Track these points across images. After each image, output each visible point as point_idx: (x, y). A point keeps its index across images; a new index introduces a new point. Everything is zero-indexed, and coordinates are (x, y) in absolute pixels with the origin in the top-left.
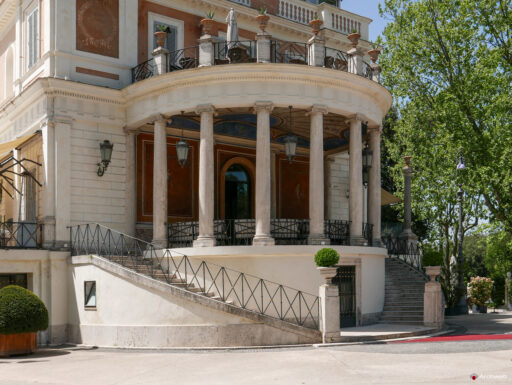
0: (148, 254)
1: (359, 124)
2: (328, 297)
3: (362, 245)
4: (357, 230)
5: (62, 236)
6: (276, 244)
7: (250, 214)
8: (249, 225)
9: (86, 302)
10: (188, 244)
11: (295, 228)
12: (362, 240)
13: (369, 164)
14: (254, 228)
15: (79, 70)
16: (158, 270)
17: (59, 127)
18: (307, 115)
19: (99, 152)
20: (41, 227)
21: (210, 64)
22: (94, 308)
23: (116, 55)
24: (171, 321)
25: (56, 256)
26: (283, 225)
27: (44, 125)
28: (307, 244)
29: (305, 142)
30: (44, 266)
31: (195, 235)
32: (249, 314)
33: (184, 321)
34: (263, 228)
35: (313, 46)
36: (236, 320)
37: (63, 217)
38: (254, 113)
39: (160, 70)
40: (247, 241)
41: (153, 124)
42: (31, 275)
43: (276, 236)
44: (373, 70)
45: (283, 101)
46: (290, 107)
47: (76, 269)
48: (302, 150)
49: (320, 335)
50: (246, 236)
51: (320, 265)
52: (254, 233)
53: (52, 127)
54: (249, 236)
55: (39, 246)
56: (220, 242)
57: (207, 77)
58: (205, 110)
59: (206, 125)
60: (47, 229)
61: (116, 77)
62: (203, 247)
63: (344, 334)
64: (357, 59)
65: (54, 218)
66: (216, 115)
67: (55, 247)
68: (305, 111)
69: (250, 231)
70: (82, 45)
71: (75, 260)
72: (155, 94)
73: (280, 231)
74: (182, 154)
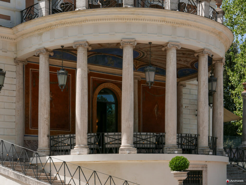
1: (206, 57)
3: (209, 154)
4: (204, 142)
6: (138, 153)
7: (117, 129)
8: (117, 137)
10: (67, 152)
11: (153, 140)
12: (208, 150)
14: (120, 140)
18: (163, 49)
21: (84, 8)
26: (144, 137)
28: (163, 153)
29: (162, 71)
31: (72, 145)
34: (128, 140)
38: (121, 47)
40: (115, 150)
43: (138, 146)
46: (150, 43)
48: (159, 77)
50: (113, 146)
51: (174, 170)
52: (121, 144)
54: (116, 146)
56: (92, 151)
57: (83, 18)
58: (81, 45)
64: (205, 5)
68: (162, 46)
69: (117, 142)
73: (142, 142)
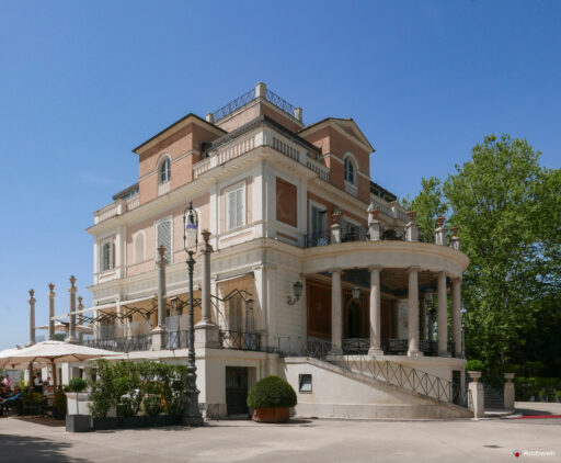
0: (329, 358)
5: (272, 343)
9: (300, 387)
15: (278, 234)
16: (345, 369)
17: (268, 272)
19: (292, 290)
20: (259, 336)
21: (379, 239)
22: (310, 392)
23: (295, 225)
24: (378, 402)
25: (273, 357)
27: (258, 268)
30: (263, 363)
32: (432, 399)
33: (388, 402)
34: (415, 345)
36: (424, 402)
37: (272, 331)
39: (338, 239)
40: (403, 353)
41: (330, 275)
42: (254, 369)
43: (423, 351)
47: (288, 366)
50: (402, 349)
52: (408, 348)
53: (265, 270)
55: (258, 349)
58: (375, 268)
60: (263, 339)
61: (296, 240)
65: (266, 331)
67: (269, 350)
70: (279, 218)
71: (287, 360)
72: (335, 255)
74: (356, 295)
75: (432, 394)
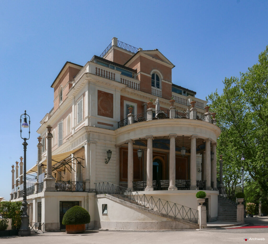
1: (210, 142)
2: (202, 210)
3: (211, 190)
4: (209, 184)
5: (92, 187)
6: (178, 190)
7: (167, 178)
8: (167, 182)
9: (103, 212)
10: (143, 190)
11: (185, 183)
12: (211, 188)
13: (212, 158)
14: (169, 184)
15: (99, 123)
17: (91, 145)
18: (189, 139)
19: (106, 154)
20: (84, 183)
21: (151, 119)
22: (106, 214)
23: (112, 117)
24: (139, 220)
25: (91, 195)
26: (180, 182)
27: (85, 144)
28: (190, 190)
29: (189, 151)
30: (86, 198)
31: (145, 186)
32: (170, 217)
33: (144, 220)
34: (173, 183)
35: (192, 112)
36: (165, 219)
37: (93, 180)
38: (169, 138)
39: (130, 122)
40: (166, 188)
41: (128, 144)
42: (81, 202)
43: (178, 186)
44: (213, 121)
45: (180, 134)
46: (183, 136)
47: (99, 199)
49: (199, 225)
50: (166, 186)
51: (198, 198)
52: (169, 185)
53: (89, 145)
54: (167, 186)
55: (84, 191)
56: (155, 189)
57: (151, 124)
58: (149, 137)
59: (150, 143)
60: (87, 185)
61: (112, 125)
62: (149, 191)
63: (208, 225)
64: (209, 117)
65: (89, 180)
66: (154, 139)
67: (90, 191)
68: (189, 137)
69: (167, 184)
70: (100, 113)
71: (98, 196)
72: (128, 132)
73: (179, 184)
74: (140, 155)
75: (171, 214)
